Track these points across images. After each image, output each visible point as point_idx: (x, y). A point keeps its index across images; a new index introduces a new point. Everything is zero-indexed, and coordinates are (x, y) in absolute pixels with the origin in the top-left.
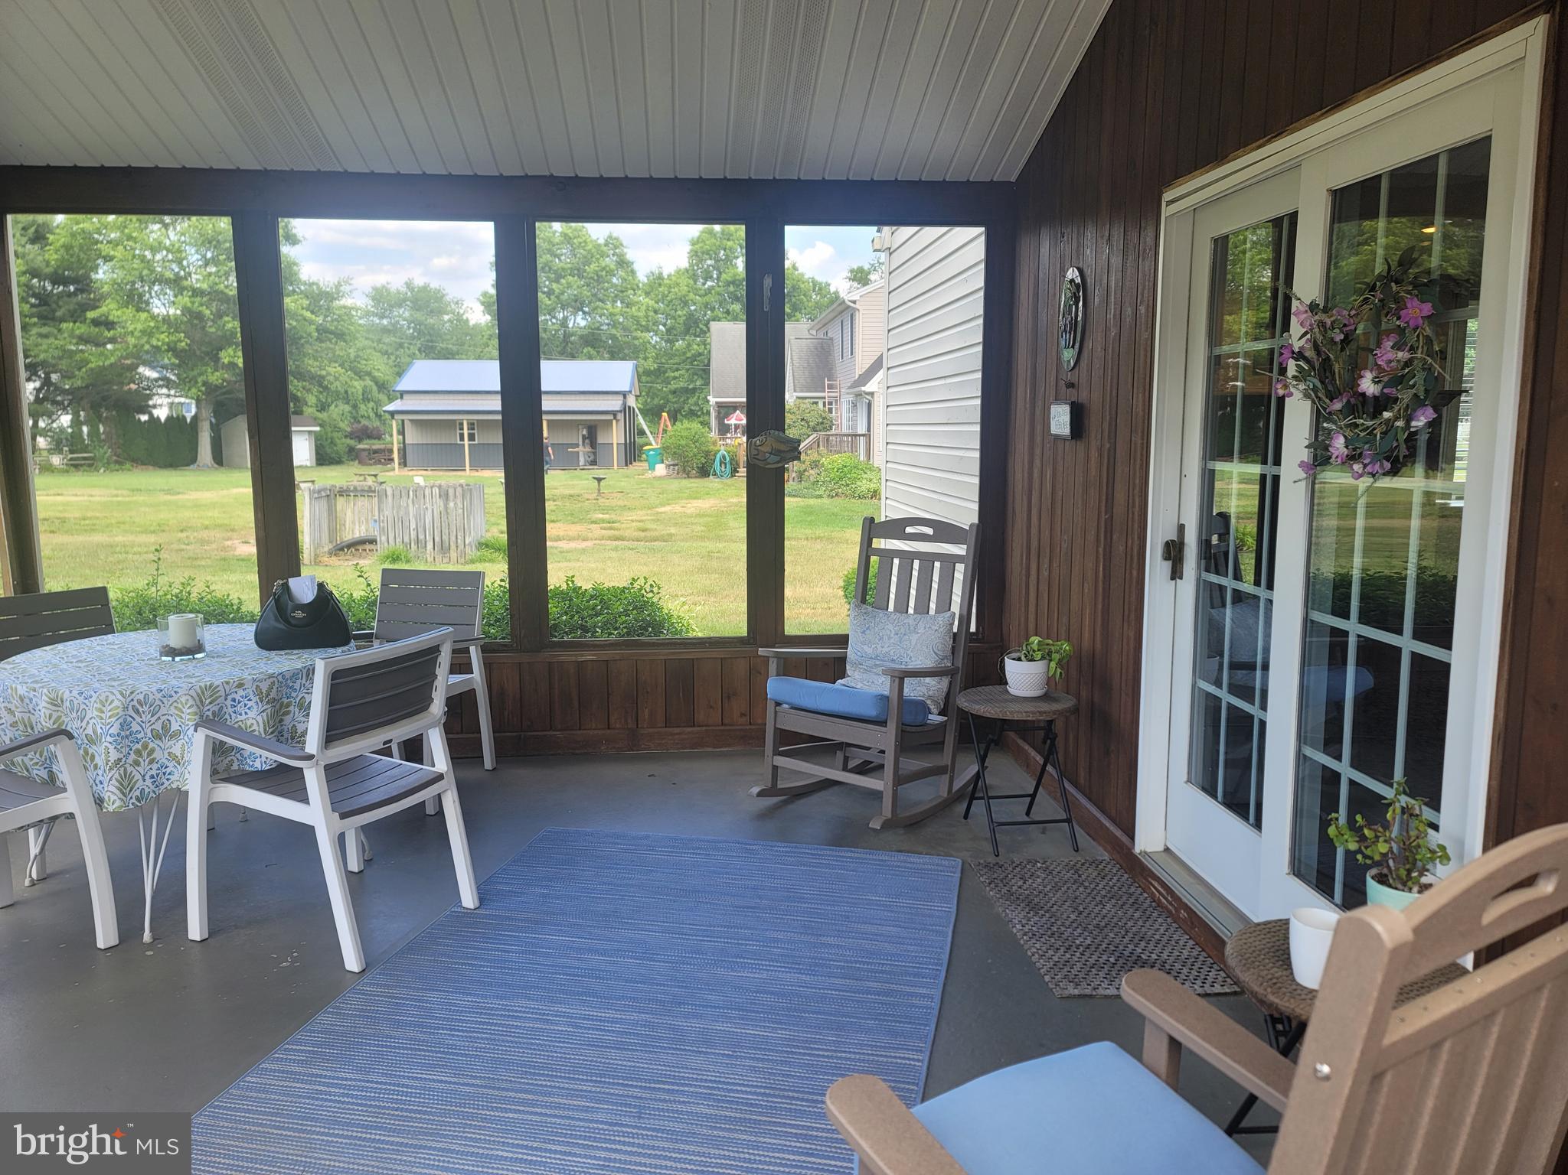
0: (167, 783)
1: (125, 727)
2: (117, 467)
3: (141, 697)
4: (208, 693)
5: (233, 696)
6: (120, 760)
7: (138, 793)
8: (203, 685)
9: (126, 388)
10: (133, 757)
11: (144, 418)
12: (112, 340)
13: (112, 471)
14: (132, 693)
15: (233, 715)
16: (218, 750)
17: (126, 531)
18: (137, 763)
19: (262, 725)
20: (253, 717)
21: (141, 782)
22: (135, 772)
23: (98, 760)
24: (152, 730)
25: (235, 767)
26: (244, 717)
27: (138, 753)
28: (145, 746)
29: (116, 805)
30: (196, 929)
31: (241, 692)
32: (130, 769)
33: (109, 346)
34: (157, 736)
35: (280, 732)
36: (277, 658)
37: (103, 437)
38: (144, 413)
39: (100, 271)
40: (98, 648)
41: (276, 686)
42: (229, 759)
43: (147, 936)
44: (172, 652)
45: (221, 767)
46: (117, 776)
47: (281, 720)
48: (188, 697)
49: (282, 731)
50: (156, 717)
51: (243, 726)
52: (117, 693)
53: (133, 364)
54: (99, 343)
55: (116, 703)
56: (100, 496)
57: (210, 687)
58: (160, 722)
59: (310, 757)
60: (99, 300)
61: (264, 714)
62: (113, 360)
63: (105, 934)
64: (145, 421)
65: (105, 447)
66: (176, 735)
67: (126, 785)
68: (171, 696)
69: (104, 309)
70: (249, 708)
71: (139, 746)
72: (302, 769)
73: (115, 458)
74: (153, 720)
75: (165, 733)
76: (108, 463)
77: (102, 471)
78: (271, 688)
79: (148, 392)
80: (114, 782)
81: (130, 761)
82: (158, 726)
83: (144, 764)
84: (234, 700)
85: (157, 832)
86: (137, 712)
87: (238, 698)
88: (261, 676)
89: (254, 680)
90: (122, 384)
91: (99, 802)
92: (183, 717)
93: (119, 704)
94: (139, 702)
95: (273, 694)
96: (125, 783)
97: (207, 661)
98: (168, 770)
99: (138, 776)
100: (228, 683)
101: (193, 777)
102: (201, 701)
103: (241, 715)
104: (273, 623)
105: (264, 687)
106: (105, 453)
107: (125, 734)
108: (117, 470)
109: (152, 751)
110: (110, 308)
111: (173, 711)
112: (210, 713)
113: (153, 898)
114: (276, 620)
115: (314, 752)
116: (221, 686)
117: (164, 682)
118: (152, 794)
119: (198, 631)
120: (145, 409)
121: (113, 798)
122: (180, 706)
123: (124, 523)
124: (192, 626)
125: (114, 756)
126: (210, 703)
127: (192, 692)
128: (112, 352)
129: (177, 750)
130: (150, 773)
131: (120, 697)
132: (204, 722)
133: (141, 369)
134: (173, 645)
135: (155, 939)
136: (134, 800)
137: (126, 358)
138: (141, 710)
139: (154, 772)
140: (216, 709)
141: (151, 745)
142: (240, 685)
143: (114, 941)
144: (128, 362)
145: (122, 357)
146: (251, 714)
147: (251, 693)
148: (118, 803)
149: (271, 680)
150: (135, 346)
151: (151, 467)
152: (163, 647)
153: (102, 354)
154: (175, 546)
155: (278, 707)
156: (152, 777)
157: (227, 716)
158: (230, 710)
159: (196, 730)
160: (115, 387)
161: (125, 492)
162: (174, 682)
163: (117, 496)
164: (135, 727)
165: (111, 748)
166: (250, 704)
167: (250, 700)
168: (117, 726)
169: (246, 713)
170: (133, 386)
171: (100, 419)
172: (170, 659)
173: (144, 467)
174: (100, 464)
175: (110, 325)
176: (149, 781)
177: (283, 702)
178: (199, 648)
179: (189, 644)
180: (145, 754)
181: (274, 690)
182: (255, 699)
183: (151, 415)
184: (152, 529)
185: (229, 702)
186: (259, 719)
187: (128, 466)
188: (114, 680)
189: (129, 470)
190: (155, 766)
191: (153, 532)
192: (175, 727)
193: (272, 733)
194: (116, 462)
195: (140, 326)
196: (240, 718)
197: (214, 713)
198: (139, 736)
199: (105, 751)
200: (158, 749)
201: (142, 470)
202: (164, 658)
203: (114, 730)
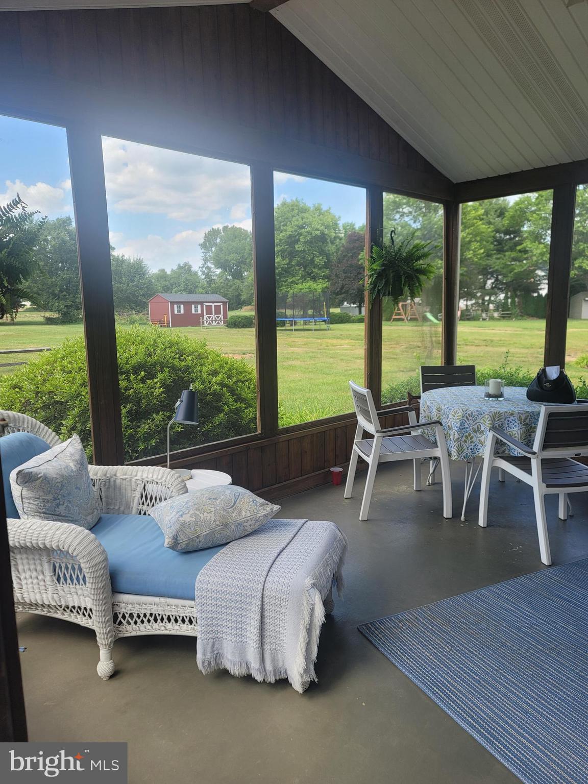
0: (477, 453)
1: (462, 425)
2: (520, 318)
3: (470, 412)
4: (497, 416)
5: (508, 419)
6: (459, 438)
7: (465, 454)
8: (496, 411)
9: (529, 281)
10: (464, 438)
11: (535, 295)
12: (526, 259)
13: (518, 320)
14: (467, 410)
15: (508, 428)
16: (498, 443)
17: (516, 347)
18: (465, 441)
19: (520, 435)
20: (516, 430)
21: (466, 450)
22: (464, 445)
23: (452, 437)
24: (473, 428)
25: (506, 452)
26: (512, 430)
27: (466, 437)
28: (470, 435)
29: (455, 457)
30: (482, 522)
31: (512, 418)
32: (462, 443)
33: (525, 262)
34: (475, 431)
35: (529, 440)
36: (534, 405)
37: (517, 304)
38: (535, 292)
39: (525, 226)
40: (464, 391)
41: (529, 417)
42: (504, 448)
43: (463, 518)
44: (489, 395)
45: (500, 451)
46: (457, 445)
47: (530, 435)
48: (488, 416)
49: (531, 440)
50: (475, 423)
51: (512, 434)
52: (461, 410)
53: (534, 269)
54: (520, 261)
55: (460, 414)
56: (510, 331)
57: (499, 413)
58: (476, 425)
59: (534, 453)
60: (523, 240)
61: (522, 430)
62: (525, 268)
63: (447, 512)
64: (536, 296)
65: (517, 309)
66: (482, 432)
67: (460, 450)
68: (482, 414)
69: (525, 244)
70: (515, 426)
71: (467, 434)
72: (530, 458)
73: (520, 314)
74: (474, 423)
75: (478, 430)
76: (517, 316)
77: (514, 320)
78: (526, 418)
79: (539, 282)
80: (455, 447)
81: (463, 439)
82: (475, 427)
83: (469, 442)
84: (508, 421)
85: (472, 474)
86: (468, 419)
87: (510, 420)
88: (522, 412)
89: (519, 413)
90: (528, 279)
91: (450, 455)
92: (486, 425)
93: (461, 414)
94: (469, 414)
95: (527, 421)
96: (460, 449)
97: (503, 402)
98: (478, 447)
99: (465, 447)
100: (506, 412)
101: (486, 452)
102: (494, 419)
103: (511, 428)
104: (535, 388)
105: (523, 417)
106: (516, 311)
107: (462, 428)
108: (520, 319)
109: (472, 438)
110: (528, 244)
111: (482, 421)
112: (497, 425)
113: (467, 502)
114: (537, 387)
115: (536, 451)
116: (503, 414)
117: (481, 408)
118: (470, 457)
119: (502, 388)
120: (536, 290)
121: (455, 454)
122: (485, 419)
123: (516, 343)
124: (499, 385)
125: (457, 436)
126: (498, 420)
127: (491, 414)
128: (525, 265)
129: (482, 439)
130: (470, 447)
131: (461, 411)
132: (493, 428)
133: (537, 272)
134: (490, 393)
135: (466, 520)
136: (463, 457)
137: (531, 267)
138: (469, 418)
139: (472, 447)
140: (500, 423)
141: (472, 435)
142: (512, 414)
143: (450, 516)
144: (532, 268)
145: (529, 266)
146: (516, 429)
147: (517, 419)
148: (456, 457)
149: (527, 414)
150: (536, 261)
151: (535, 318)
152: (486, 393)
153: (521, 265)
154: (535, 355)
155: (529, 427)
156: (471, 449)
157: (505, 428)
158: (507, 425)
159: (489, 431)
160: (525, 281)
161: (521, 329)
162: (485, 409)
163: (517, 331)
164: (466, 426)
165: (456, 432)
166: (515, 424)
167: (515, 422)
168: (459, 424)
169: (513, 428)
170: (532, 280)
171: (516, 296)
172: (488, 399)
173: (532, 318)
174: (514, 316)
175: (525, 251)
176: (470, 451)
177: (532, 426)
178: (501, 396)
179: (496, 393)
180: (469, 438)
181: (528, 419)
182: (518, 422)
183: (538, 293)
184: (528, 346)
185: (506, 422)
186: (519, 432)
187: (525, 318)
188: (462, 404)
189: (525, 319)
190: (473, 444)
191: (528, 348)
192: (482, 428)
193: (524, 440)
194: (521, 316)
195: (539, 251)
196: (510, 430)
197: (499, 425)
198: (468, 430)
199: (454, 434)
200: (475, 437)
201: (531, 320)
202: (486, 398)
203: (458, 425)
